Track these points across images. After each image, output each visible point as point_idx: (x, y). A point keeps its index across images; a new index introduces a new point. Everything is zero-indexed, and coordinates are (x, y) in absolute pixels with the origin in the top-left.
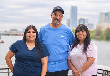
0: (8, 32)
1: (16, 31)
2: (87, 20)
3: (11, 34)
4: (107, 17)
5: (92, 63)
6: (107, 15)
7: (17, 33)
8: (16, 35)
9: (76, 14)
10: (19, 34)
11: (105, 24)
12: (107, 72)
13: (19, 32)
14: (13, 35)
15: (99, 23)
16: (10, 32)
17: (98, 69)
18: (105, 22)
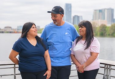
0: (2, 30)
1: (10, 29)
2: (81, 16)
3: (5, 31)
4: (101, 13)
5: (95, 58)
6: (101, 12)
7: (12, 31)
8: (11, 32)
9: (71, 11)
10: (13, 31)
11: (100, 20)
12: (109, 66)
13: (14, 30)
14: (7, 32)
15: (93, 20)
16: (4, 30)
17: (100, 63)
18: (99, 19)
